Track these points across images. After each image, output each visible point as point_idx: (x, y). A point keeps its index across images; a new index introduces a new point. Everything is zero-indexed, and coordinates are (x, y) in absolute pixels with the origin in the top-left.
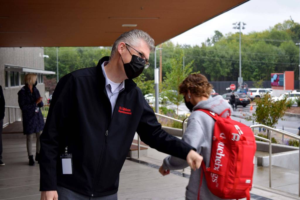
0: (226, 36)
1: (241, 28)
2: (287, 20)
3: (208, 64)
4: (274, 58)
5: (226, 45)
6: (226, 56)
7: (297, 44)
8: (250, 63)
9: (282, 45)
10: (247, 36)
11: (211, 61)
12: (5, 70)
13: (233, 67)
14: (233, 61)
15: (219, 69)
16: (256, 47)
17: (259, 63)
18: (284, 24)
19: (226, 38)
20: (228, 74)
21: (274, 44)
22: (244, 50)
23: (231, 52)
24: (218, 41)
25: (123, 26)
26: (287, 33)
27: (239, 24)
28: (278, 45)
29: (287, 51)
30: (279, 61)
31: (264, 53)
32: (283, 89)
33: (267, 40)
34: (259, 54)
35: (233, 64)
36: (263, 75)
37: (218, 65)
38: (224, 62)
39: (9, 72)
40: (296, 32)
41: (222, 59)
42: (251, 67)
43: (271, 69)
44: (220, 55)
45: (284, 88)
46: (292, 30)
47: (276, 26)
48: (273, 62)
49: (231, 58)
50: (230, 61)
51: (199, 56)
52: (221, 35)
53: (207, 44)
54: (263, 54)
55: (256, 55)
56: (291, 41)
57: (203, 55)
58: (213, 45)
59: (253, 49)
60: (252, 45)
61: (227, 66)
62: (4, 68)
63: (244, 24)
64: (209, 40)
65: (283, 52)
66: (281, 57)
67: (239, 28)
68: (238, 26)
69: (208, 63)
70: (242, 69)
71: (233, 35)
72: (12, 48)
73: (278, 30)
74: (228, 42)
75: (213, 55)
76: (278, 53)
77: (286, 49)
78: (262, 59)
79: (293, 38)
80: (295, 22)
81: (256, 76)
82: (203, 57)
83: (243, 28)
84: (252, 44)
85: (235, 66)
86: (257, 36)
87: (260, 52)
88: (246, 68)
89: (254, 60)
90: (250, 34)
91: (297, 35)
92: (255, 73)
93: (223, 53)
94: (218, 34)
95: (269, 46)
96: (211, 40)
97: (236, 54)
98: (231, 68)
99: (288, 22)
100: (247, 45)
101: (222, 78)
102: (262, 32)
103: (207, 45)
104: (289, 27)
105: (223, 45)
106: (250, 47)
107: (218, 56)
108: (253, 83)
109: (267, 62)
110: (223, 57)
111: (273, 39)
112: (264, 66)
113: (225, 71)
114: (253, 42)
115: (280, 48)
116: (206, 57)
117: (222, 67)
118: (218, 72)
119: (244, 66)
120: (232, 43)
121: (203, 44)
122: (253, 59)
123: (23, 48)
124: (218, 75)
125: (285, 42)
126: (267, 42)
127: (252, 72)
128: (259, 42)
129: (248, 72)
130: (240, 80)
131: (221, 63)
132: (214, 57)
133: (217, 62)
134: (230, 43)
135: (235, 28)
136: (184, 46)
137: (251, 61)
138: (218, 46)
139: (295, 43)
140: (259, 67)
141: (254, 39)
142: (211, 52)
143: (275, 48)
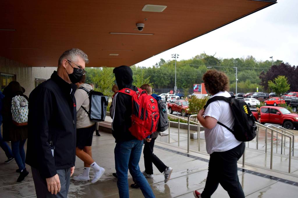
0: (167, 62)
1: (176, 57)
2: (202, 53)
3: (157, 78)
4: (195, 75)
5: (167, 67)
6: (167, 74)
7: (208, 67)
8: (181, 78)
9: (199, 68)
10: (179, 62)
11: (158, 77)
12: (35, 81)
13: (171, 80)
14: (171, 77)
15: (163, 81)
16: (184, 69)
17: (186, 78)
18: (200, 56)
19: (167, 63)
20: (168, 84)
21: (195, 67)
22: (178, 70)
23: (170, 71)
24: (162, 65)
25: (110, 55)
26: (202, 61)
27: (175, 55)
28: (197, 67)
29: (202, 71)
30: (198, 77)
31: (190, 72)
32: (200, 94)
33: (191, 65)
34: (186, 73)
35: (171, 79)
36: (189, 85)
37: (162, 79)
38: (166, 77)
39: (37, 82)
40: (207, 61)
41: (165, 76)
42: (182, 81)
43: (193, 82)
44: (164, 73)
45: (201, 93)
46: (205, 59)
47: (196, 57)
48: (194, 78)
49: (170, 75)
50: (170, 76)
51: (151, 73)
52: (164, 62)
53: (156, 66)
54: (189, 73)
55: (185, 73)
56: (204, 66)
57: (154, 73)
58: (159, 67)
59: (182, 70)
60: (182, 68)
61: (168, 80)
62: (34, 80)
63: (178, 55)
64: (157, 64)
65: (200, 72)
66: (199, 75)
67: (175, 57)
68: (174, 56)
69: (156, 77)
70: (177, 82)
71: (171, 61)
72: (39, 68)
73: (197, 59)
74: (168, 66)
75: (160, 73)
76: (197, 73)
77: (201, 70)
78: (188, 76)
79: (206, 64)
80: (207, 54)
81: (184, 85)
82: (154, 74)
83: (178, 57)
84: (182, 67)
85: (173, 80)
86: (185, 62)
87: (187, 72)
88: (179, 81)
89: (184, 76)
90: (181, 61)
91: (208, 62)
92: (184, 84)
93: (165, 72)
94: (163, 61)
95: (192, 68)
96: (158, 64)
97: (173, 73)
98: (170, 81)
99: (202, 55)
100: (179, 67)
101: (164, 87)
102: (188, 60)
103: (156, 67)
104: (203, 58)
105: (165, 67)
106: (181, 68)
107: (162, 74)
108: (183, 90)
109: (191, 77)
110: (165, 74)
111: (194, 64)
112: (189, 80)
113: (167, 82)
114: (183, 66)
115: (198, 70)
116: (156, 74)
117: (164, 80)
118: (162, 83)
119: (177, 80)
120: (171, 66)
121: (154, 67)
122: (183, 76)
123: (46, 67)
124: (163, 85)
125: (201, 66)
126: (191, 66)
127: (182, 83)
128: (186, 66)
129: (180, 83)
130: (176, 88)
131: (164, 77)
132: (160, 74)
133: (162, 77)
134: (170, 66)
135: (173, 57)
136: (142, 67)
137: (182, 77)
138: (163, 68)
139: (207, 67)
140: (186, 81)
141: (183, 64)
142: (158, 71)
143: (195, 69)
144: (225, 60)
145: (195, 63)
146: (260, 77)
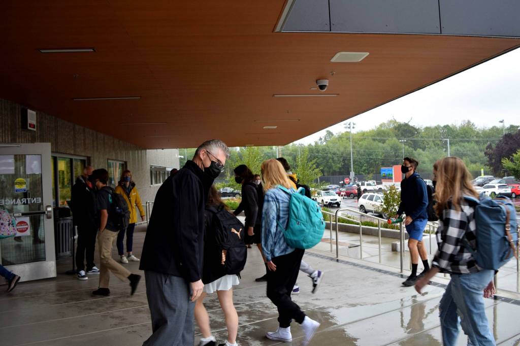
0: (337, 135)
1: (352, 127)
2: (390, 120)
3: (321, 161)
4: (380, 154)
5: (337, 143)
6: (338, 153)
7: (400, 141)
8: (359, 159)
9: (387, 141)
10: (355, 134)
11: (324, 158)
12: (150, 169)
13: (344, 162)
14: (344, 157)
15: (331, 165)
16: (364, 144)
17: (367, 159)
18: (387, 124)
19: (337, 137)
20: (340, 169)
21: (380, 141)
22: (354, 147)
23: (342, 149)
24: (329, 139)
25: (264, 128)
26: (391, 132)
27: (349, 124)
28: (384, 142)
29: (391, 147)
30: (385, 157)
31: (371, 149)
32: (392, 182)
33: (373, 138)
34: (367, 150)
35: (344, 160)
36: (371, 169)
37: (331, 161)
38: (336, 159)
39: (153, 171)
40: (399, 130)
41: (334, 156)
42: (361, 163)
43: (378, 164)
44: (332, 152)
45: (394, 180)
46: (395, 128)
47: (381, 126)
48: (380, 157)
49: (342, 154)
50: (341, 157)
51: (313, 153)
52: (332, 135)
53: (319, 142)
54: (371, 151)
55: (364, 151)
56: (395, 139)
57: (317, 153)
58: (325, 143)
59: (361, 146)
60: (360, 143)
61: (338, 162)
62: (149, 168)
63: (354, 124)
64: (321, 139)
65: (389, 149)
66: (386, 152)
67: (349, 128)
68: (349, 126)
69: (321, 159)
70: (353, 164)
71: (342, 134)
72: (155, 150)
73: (383, 129)
74: (339, 141)
75: (326, 152)
76: (384, 149)
77: (391, 145)
78: (369, 155)
79: (397, 136)
80: (397, 121)
81: (365, 170)
82: (317, 154)
83: (353, 128)
84: (360, 141)
85: (346, 162)
86: (364, 134)
87: (368, 149)
88: (356, 163)
89: (364, 156)
90: (358, 133)
91: (399, 133)
92: (364, 168)
93: (335, 150)
94: (329, 133)
95: (375, 144)
96: (323, 139)
97: (346, 151)
98: (343, 164)
99: (391, 121)
100: (356, 143)
101: (334, 173)
102: (369, 130)
103: (319, 144)
104: (392, 126)
105: (334, 142)
106: (359, 144)
107: (330, 153)
108: (364, 176)
109: (374, 157)
110: (334, 154)
111: (378, 136)
112: (373, 161)
113: (337, 166)
114: (361, 140)
115: (385, 145)
116: (320, 154)
117: (334, 163)
118: (330, 167)
119: (354, 162)
120: (342, 141)
121: (316, 143)
122: (362, 155)
123: (164, 150)
124: (331, 170)
125: (390, 139)
126: (374, 140)
127: (362, 167)
128: (367, 140)
129: (358, 167)
130: (352, 174)
131: (333, 159)
132: (327, 153)
133: (330, 158)
134: (341, 141)
135: (346, 128)
136: (299, 144)
137: (361, 157)
138: (330, 144)
139: (399, 140)
140: (367, 162)
141: (362, 137)
142: (324, 150)
143: (380, 144)
144: (427, 129)
145: (380, 135)
146: (486, 153)
